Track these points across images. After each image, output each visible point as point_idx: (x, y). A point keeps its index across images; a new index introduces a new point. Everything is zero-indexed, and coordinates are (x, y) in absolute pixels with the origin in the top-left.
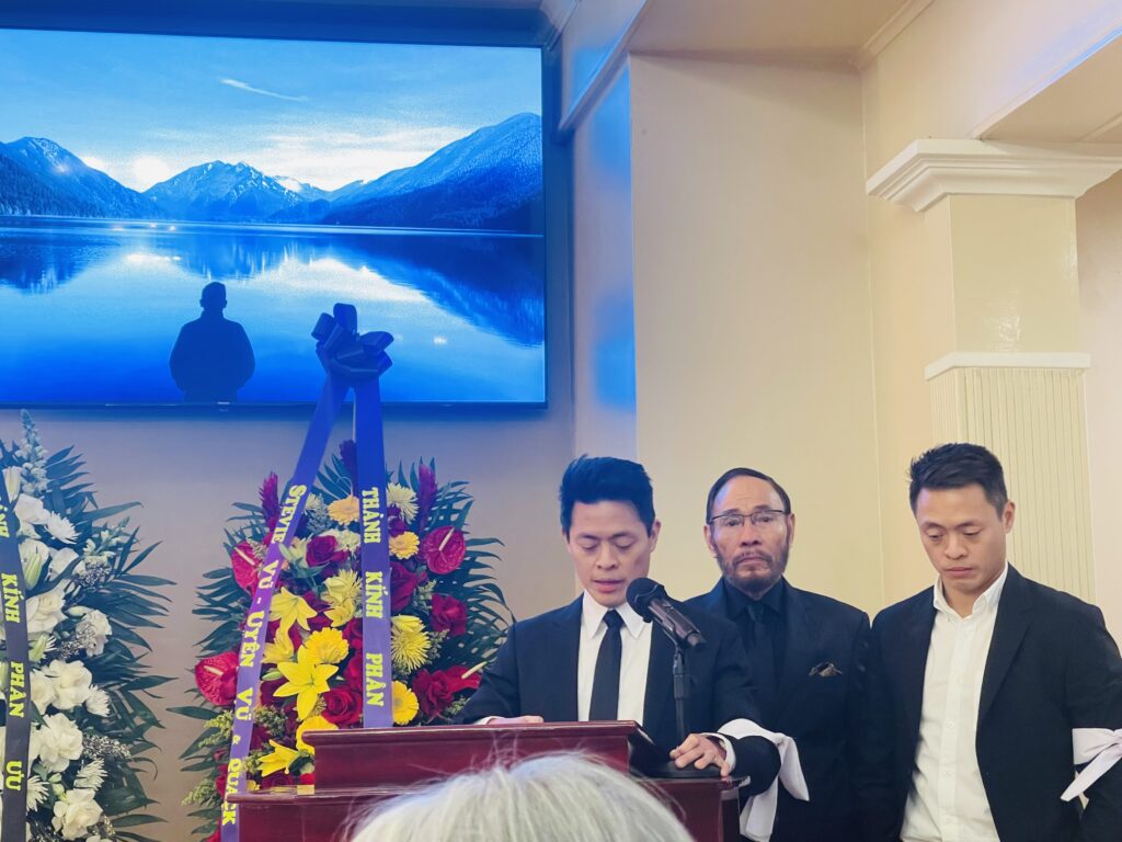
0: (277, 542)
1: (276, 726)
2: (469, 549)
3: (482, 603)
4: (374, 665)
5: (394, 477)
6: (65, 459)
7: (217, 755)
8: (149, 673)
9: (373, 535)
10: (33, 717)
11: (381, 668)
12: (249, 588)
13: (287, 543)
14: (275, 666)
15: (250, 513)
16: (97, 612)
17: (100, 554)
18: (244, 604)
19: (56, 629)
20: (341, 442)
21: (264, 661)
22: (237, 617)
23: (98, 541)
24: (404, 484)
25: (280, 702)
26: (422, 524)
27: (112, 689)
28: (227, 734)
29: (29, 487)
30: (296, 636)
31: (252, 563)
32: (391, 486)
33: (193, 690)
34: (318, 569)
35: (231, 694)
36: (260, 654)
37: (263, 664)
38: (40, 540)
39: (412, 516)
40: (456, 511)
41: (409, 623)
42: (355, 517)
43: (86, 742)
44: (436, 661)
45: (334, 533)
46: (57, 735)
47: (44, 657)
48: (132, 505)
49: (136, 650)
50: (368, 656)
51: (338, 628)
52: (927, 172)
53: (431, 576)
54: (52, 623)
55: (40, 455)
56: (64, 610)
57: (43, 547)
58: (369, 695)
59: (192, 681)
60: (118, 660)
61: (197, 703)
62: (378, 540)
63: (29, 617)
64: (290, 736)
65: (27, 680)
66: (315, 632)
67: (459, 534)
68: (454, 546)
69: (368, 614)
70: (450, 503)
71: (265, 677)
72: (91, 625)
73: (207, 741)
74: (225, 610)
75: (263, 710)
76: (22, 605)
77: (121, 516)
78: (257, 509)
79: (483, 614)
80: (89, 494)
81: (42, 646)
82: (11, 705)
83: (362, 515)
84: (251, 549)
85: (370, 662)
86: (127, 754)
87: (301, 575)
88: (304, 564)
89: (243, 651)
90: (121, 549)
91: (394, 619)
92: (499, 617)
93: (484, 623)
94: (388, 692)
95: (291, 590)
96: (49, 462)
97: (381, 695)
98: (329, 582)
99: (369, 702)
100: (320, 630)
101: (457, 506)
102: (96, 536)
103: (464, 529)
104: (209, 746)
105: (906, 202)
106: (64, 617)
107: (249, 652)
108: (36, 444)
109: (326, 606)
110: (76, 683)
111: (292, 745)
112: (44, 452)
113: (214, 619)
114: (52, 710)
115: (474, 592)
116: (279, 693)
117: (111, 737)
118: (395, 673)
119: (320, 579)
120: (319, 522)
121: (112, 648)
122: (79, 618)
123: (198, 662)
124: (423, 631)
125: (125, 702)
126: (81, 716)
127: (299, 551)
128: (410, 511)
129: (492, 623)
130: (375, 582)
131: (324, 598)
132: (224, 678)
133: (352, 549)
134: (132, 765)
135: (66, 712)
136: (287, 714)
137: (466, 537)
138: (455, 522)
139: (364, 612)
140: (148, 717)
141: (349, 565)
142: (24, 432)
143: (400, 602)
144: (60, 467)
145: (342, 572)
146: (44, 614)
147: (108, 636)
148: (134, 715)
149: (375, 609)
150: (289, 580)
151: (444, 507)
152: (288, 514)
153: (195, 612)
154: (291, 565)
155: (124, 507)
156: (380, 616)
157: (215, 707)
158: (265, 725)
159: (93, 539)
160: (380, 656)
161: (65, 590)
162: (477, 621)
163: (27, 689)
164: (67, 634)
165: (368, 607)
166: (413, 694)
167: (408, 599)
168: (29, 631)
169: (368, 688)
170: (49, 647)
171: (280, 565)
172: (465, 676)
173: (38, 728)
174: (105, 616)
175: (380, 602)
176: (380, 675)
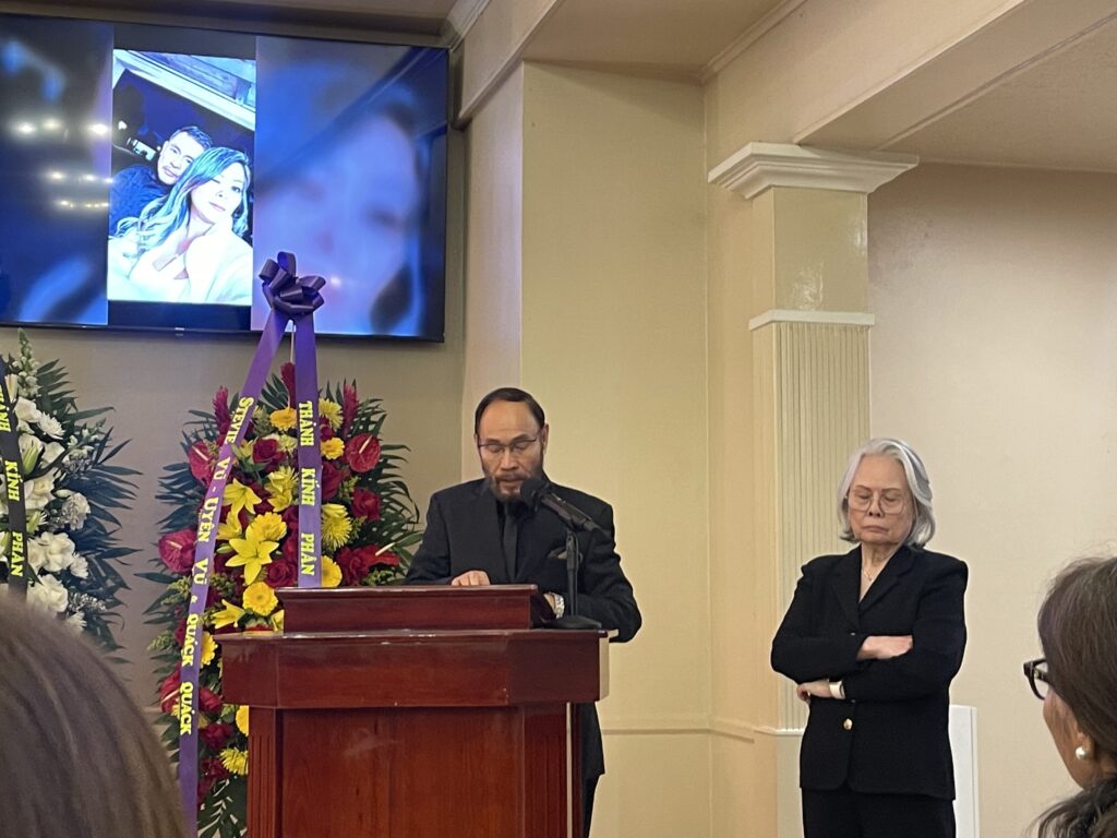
0: (229, 443)
1: (226, 589)
2: (384, 452)
3: (392, 496)
4: (308, 544)
5: (324, 394)
6: (52, 370)
7: (176, 612)
8: (120, 545)
9: (307, 440)
10: (30, 577)
11: (313, 545)
12: (204, 479)
13: (238, 443)
14: (227, 542)
15: (204, 419)
16: (79, 494)
17: (81, 448)
18: (200, 492)
19: (47, 507)
20: (283, 364)
21: (218, 537)
22: (192, 502)
23: (80, 438)
24: (332, 400)
25: (230, 570)
26: (346, 431)
27: (89, 556)
28: (186, 595)
29: (23, 392)
30: (244, 518)
31: (206, 459)
32: (321, 401)
33: (155, 560)
34: (262, 466)
35: (189, 563)
36: (214, 532)
37: (217, 541)
38: (35, 435)
39: (338, 426)
40: (373, 423)
41: (337, 510)
42: (292, 424)
43: (70, 598)
44: (355, 541)
45: (275, 436)
46: (47, 591)
47: (37, 529)
48: (106, 409)
49: (109, 526)
50: (303, 535)
51: (279, 513)
52: (758, 168)
53: (354, 474)
54: (44, 502)
55: (33, 365)
56: (53, 492)
57: (36, 440)
58: (303, 566)
59: (156, 553)
60: (95, 533)
61: (158, 570)
62: (312, 444)
63: (26, 496)
64: (237, 597)
65: (25, 547)
66: (259, 516)
67: (375, 441)
68: (372, 451)
69: (303, 502)
70: (368, 416)
71: (219, 550)
72: (74, 504)
73: (167, 601)
74: (181, 496)
75: (217, 576)
76: (21, 487)
77: (98, 418)
78: (211, 417)
79: (393, 505)
80: (71, 400)
81: (37, 520)
82: (13, 566)
83: (299, 423)
84: (205, 448)
85: (304, 540)
86: (103, 608)
87: (249, 470)
88: (251, 461)
89: (201, 529)
90: (98, 445)
91: (323, 506)
92: (404, 508)
93: (393, 512)
94: (318, 565)
95: (240, 481)
96: (39, 371)
97: (313, 567)
98: (272, 476)
99: (303, 572)
100: (263, 514)
101: (373, 418)
102: (77, 433)
103: (379, 437)
104: (169, 604)
105: (739, 190)
106: (53, 498)
107: (205, 530)
108: (29, 357)
109: (269, 495)
110: (63, 551)
111: (239, 604)
112: (36, 364)
113: (172, 504)
114: (43, 572)
115: (386, 487)
116: (230, 563)
117: (90, 595)
118: (325, 550)
119: (264, 474)
120: (263, 428)
121: (90, 524)
122: (65, 499)
123: (160, 537)
124: (347, 517)
125: (99, 567)
126: (66, 577)
127: (247, 450)
128: (337, 421)
129: (400, 512)
130: (309, 477)
131: (267, 489)
132: (183, 551)
133: (290, 450)
134: (105, 618)
135: (54, 574)
136: (236, 580)
137: (381, 444)
138: (372, 432)
139: (300, 501)
140: (118, 580)
141: (287, 462)
142: (21, 346)
143: (328, 495)
144: (48, 376)
145: (282, 468)
146: (37, 495)
147: (87, 515)
148: (107, 578)
149: (309, 498)
150: (238, 473)
151: (364, 419)
152: (238, 420)
153: (157, 497)
154: (240, 461)
155: (100, 411)
156: (313, 504)
157: (174, 573)
158: (218, 588)
159: (76, 436)
160: (312, 536)
161: (54, 475)
162: (388, 510)
163: (25, 554)
164: (55, 511)
165: (303, 497)
166: (338, 567)
167: (335, 492)
168: (27, 507)
169: (303, 561)
170: (42, 522)
171: (231, 461)
172: (377, 554)
173: (33, 585)
174: (84, 498)
175: (313, 493)
176: (312, 551)
